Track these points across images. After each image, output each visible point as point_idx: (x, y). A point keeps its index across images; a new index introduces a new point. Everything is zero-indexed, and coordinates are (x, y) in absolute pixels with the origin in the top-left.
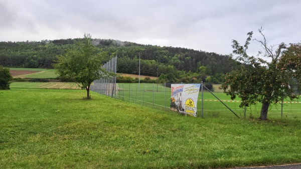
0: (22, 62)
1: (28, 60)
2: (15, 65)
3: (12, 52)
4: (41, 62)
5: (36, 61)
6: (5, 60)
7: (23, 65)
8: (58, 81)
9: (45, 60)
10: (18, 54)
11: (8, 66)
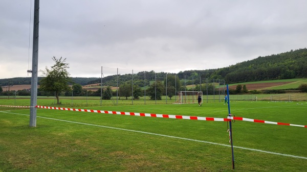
0: (278, 74)
1: (284, 71)
2: (271, 77)
3: (270, 65)
4: (298, 72)
5: (292, 71)
6: (262, 74)
7: (279, 76)
8: (298, 92)
9: (302, 68)
10: (276, 65)
11: (265, 79)
